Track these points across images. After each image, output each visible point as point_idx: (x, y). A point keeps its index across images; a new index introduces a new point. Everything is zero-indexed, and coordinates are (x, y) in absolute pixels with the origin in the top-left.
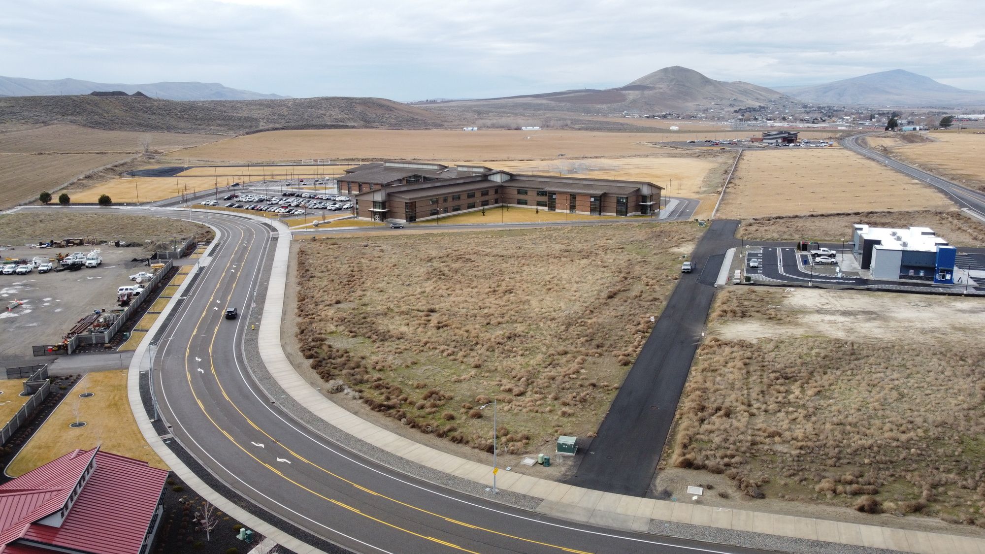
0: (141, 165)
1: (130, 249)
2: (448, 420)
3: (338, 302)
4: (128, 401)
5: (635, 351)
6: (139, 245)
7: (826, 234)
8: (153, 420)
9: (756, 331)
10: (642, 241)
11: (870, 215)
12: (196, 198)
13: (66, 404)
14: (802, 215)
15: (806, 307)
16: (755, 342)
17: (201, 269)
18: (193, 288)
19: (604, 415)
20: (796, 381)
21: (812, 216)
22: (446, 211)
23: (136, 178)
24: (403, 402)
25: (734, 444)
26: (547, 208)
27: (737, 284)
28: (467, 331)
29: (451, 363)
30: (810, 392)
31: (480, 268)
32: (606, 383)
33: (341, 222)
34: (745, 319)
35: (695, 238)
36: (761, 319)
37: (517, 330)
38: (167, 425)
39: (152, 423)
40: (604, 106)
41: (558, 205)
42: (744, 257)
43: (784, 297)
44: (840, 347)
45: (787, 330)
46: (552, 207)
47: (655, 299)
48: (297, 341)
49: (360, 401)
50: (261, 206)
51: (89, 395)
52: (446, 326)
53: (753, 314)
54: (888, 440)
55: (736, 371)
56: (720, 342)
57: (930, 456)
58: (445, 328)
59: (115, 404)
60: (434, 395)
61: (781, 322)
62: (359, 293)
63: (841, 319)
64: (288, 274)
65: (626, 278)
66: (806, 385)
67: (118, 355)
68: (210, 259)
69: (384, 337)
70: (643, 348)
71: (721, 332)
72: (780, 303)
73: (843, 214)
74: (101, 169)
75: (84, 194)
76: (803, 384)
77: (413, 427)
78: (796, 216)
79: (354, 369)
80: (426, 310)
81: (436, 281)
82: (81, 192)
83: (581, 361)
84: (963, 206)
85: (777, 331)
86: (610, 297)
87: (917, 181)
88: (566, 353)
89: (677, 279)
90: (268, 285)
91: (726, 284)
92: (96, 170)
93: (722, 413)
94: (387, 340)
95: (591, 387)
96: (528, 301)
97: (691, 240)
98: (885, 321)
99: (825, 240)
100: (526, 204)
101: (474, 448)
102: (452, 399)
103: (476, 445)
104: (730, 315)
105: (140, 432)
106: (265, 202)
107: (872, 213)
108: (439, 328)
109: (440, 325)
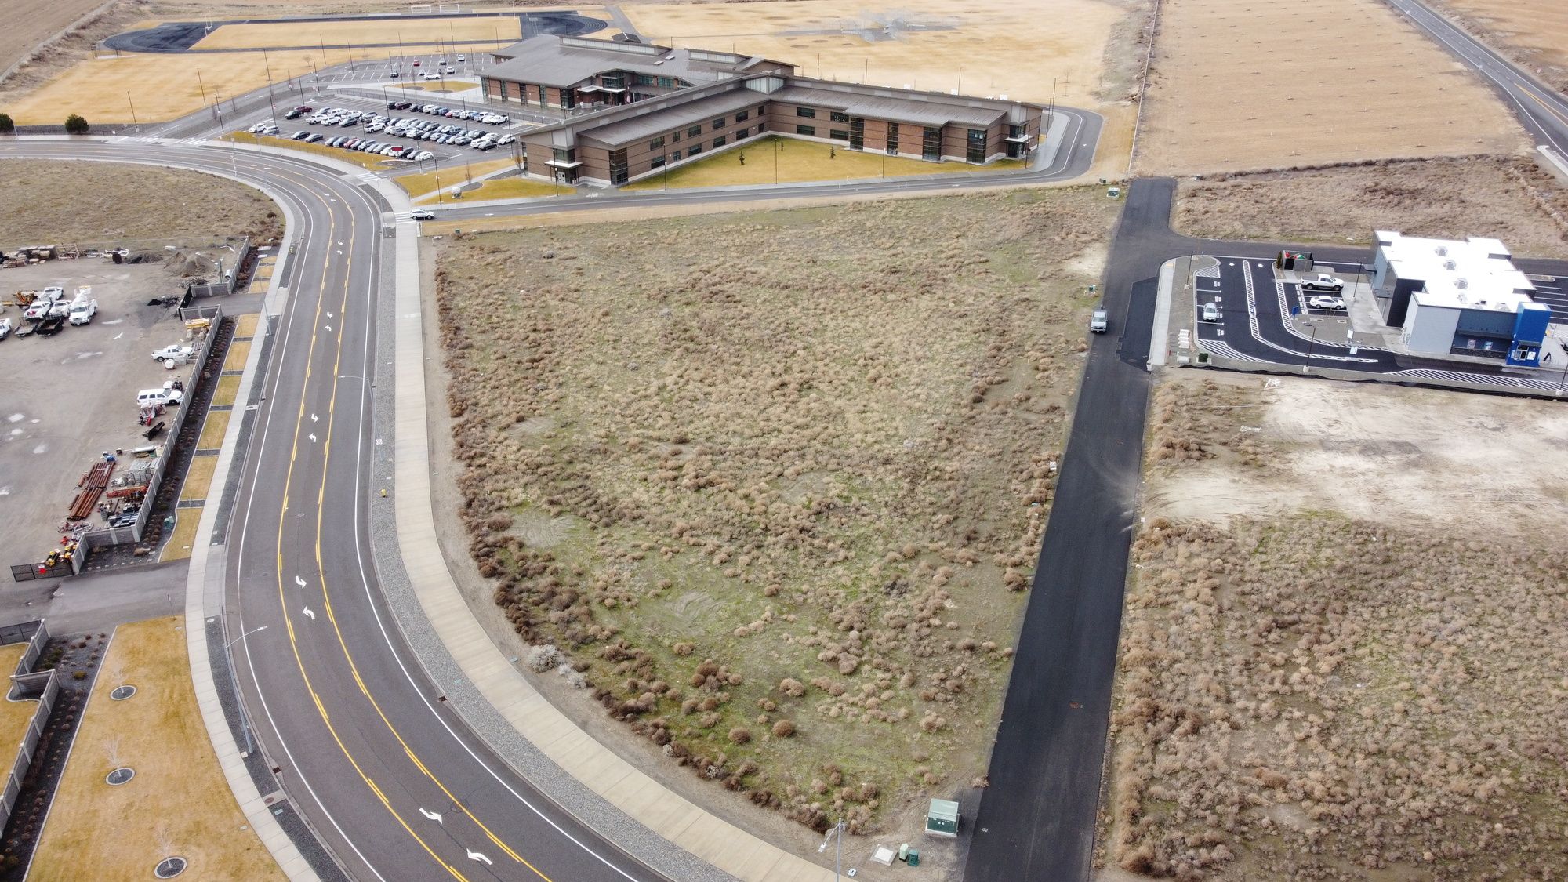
0: (127, 21)
1: (141, 266)
2: (741, 744)
3: (520, 420)
4: (195, 701)
5: (1031, 554)
6: (156, 259)
7: (1322, 224)
8: (245, 754)
9: (1224, 497)
10: (1016, 241)
11: (1391, 166)
12: (237, 113)
13: (91, 719)
14: (1278, 168)
15: (1301, 431)
16: (1224, 526)
17: (273, 322)
18: (266, 379)
19: (995, 729)
20: (1299, 633)
21: (1295, 169)
22: (677, 156)
23: (125, 55)
24: (660, 695)
25: (1211, 807)
26: (848, 143)
27: (1185, 366)
28: (746, 497)
29: (728, 584)
30: (1324, 667)
31: (752, 320)
32: (991, 644)
33: (499, 187)
34: (1206, 464)
35: (1105, 231)
36: (1231, 465)
37: (831, 494)
38: (272, 764)
39: (245, 759)
41: (866, 141)
42: (1191, 288)
43: (1265, 403)
44: (1365, 542)
45: (1276, 495)
46: (858, 143)
47: (1053, 409)
48: (464, 529)
49: (590, 692)
50: (355, 138)
51: (128, 692)
52: (711, 484)
53: (1217, 449)
54: (1457, 798)
55: (1201, 608)
56: (1168, 531)
57: (1524, 841)
58: (710, 490)
59: (176, 714)
60: (710, 678)
61: (1266, 472)
62: (554, 393)
63: (1361, 463)
64: (424, 335)
65: (999, 349)
66: (1316, 647)
67: (159, 574)
68: (285, 291)
69: (609, 515)
70: (1045, 544)
71: (1169, 498)
72: (1257, 420)
73: (1346, 165)
74: (57, 37)
75: (36, 100)
76: (1311, 643)
77: (684, 764)
78: (1269, 172)
79: (567, 607)
80: (672, 438)
81: (680, 359)
82: (30, 95)
83: (944, 579)
84: (1539, 140)
85: (1260, 498)
86: (977, 401)
87: (1459, 66)
88: (916, 554)
89: (1083, 350)
90: (393, 367)
91: (1166, 364)
92: (48, 42)
93: (1186, 725)
94: (614, 522)
95: (968, 653)
96: (841, 412)
97: (1099, 238)
98: (1433, 471)
99: (1320, 240)
100: (812, 133)
101: (790, 818)
102: (739, 684)
103: (794, 813)
104: (1180, 454)
105: (228, 788)
106: (359, 127)
107: (1392, 161)
108: (698, 488)
109: (702, 481)
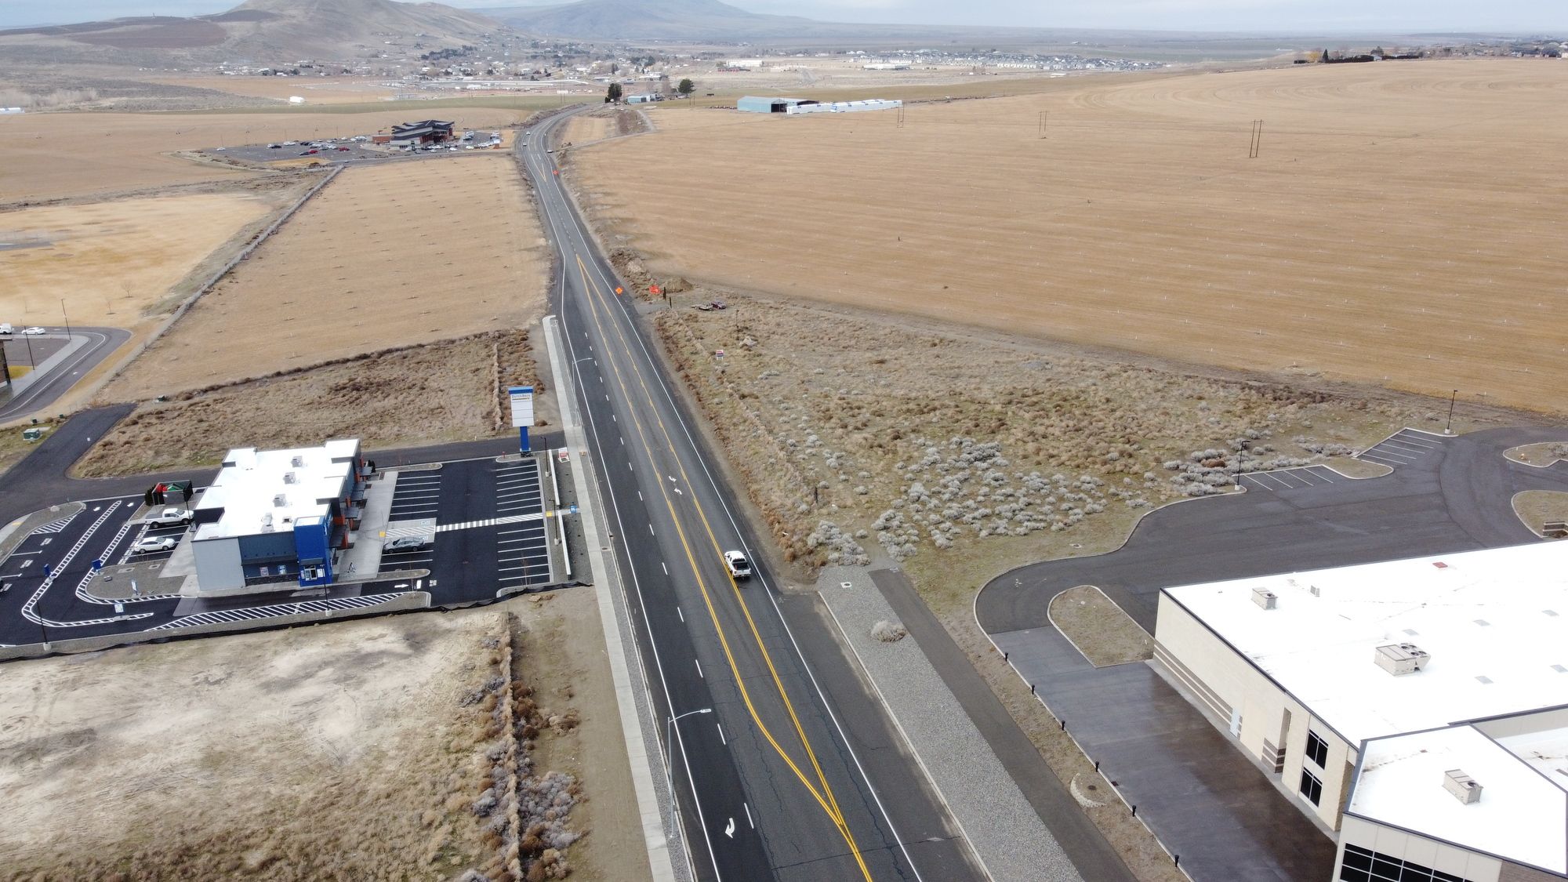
40: (185, 53)
73: (337, 362)
78: (247, 381)
84: (552, 308)
87: (541, 242)
107: (389, 351)
